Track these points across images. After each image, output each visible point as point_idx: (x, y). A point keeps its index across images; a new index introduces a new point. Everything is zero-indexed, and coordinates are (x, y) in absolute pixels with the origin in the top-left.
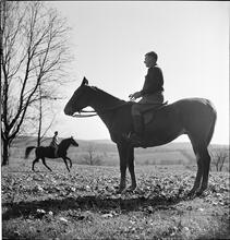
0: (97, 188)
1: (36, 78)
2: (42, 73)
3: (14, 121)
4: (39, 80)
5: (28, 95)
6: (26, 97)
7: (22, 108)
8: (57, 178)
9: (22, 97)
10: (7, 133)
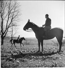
0: (28, 51)
1: (11, 20)
2: (13, 18)
3: (5, 32)
4: (12, 20)
5: (9, 25)
6: (8, 25)
7: (7, 29)
8: (17, 49)
9: (7, 25)
10: (3, 36)
